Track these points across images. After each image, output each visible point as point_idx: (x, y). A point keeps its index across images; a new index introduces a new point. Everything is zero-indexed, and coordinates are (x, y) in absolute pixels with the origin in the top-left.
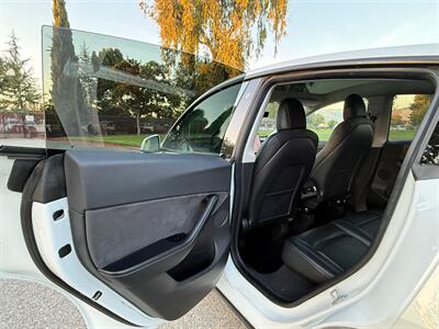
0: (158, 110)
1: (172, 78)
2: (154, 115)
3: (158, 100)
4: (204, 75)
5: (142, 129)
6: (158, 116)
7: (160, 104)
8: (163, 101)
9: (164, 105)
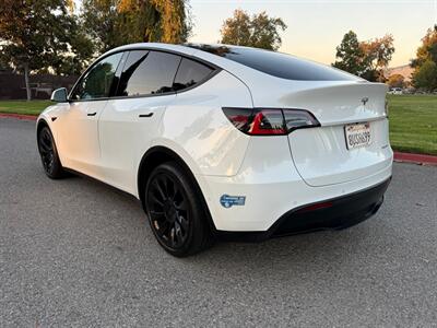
0: (57, 63)
1: (77, 13)
2: (51, 70)
3: (57, 47)
4: (125, 14)
5: (33, 91)
6: (58, 72)
7: (60, 53)
8: (65, 49)
9: (67, 54)
